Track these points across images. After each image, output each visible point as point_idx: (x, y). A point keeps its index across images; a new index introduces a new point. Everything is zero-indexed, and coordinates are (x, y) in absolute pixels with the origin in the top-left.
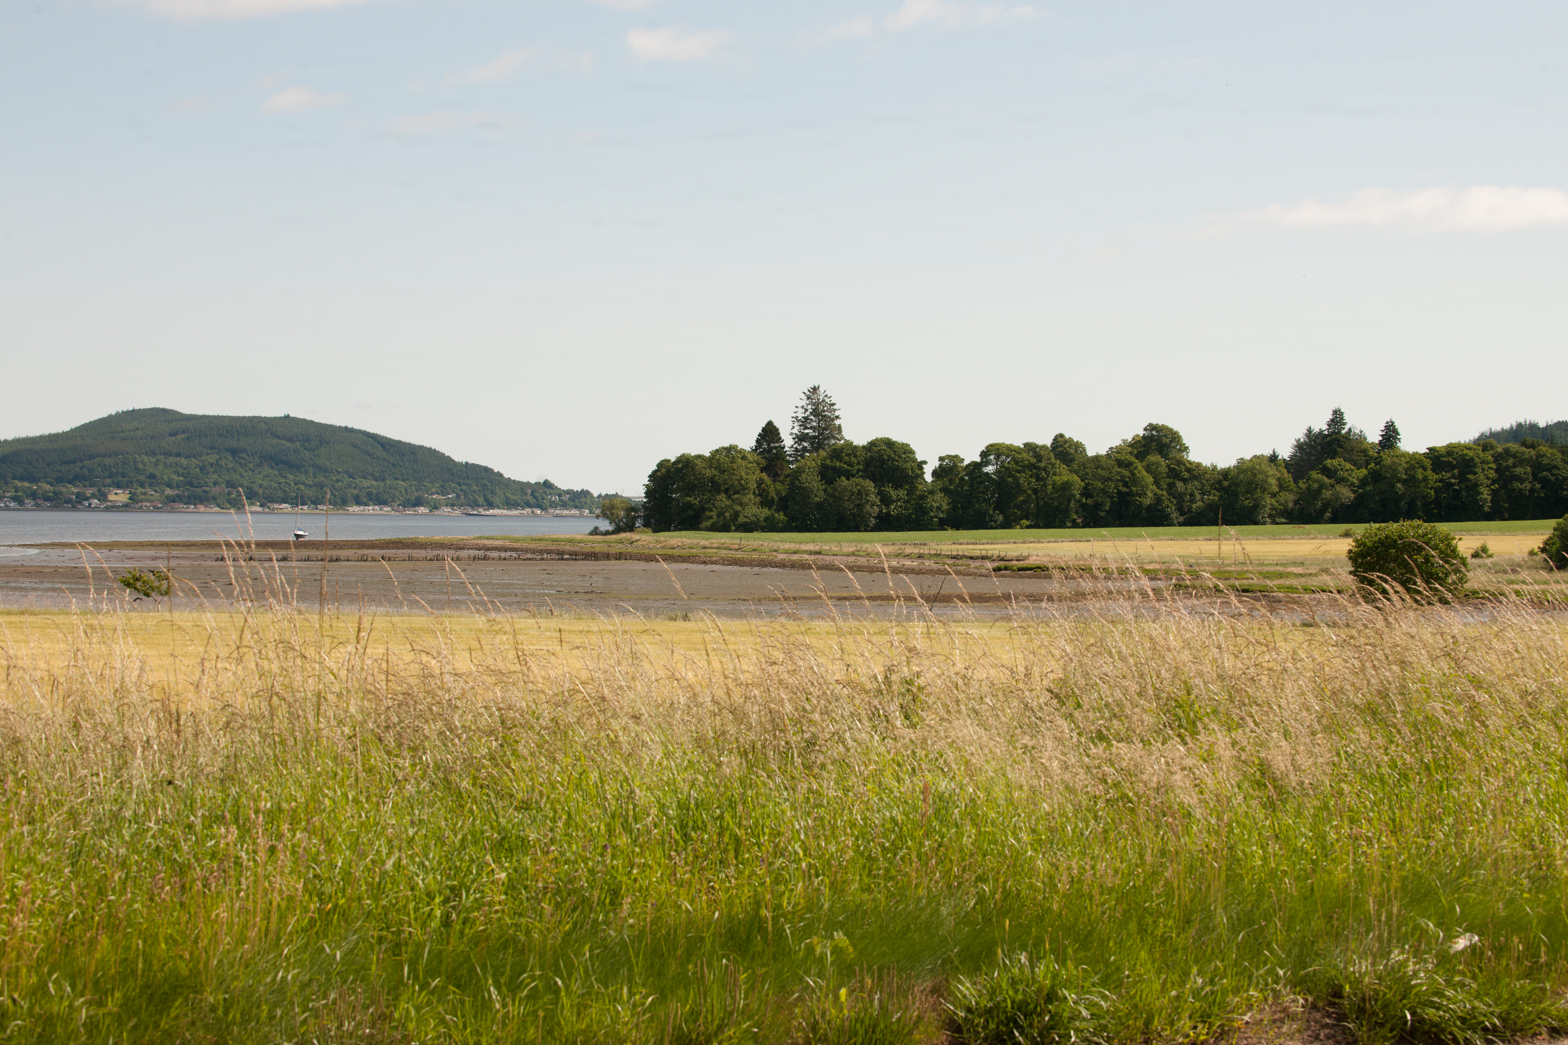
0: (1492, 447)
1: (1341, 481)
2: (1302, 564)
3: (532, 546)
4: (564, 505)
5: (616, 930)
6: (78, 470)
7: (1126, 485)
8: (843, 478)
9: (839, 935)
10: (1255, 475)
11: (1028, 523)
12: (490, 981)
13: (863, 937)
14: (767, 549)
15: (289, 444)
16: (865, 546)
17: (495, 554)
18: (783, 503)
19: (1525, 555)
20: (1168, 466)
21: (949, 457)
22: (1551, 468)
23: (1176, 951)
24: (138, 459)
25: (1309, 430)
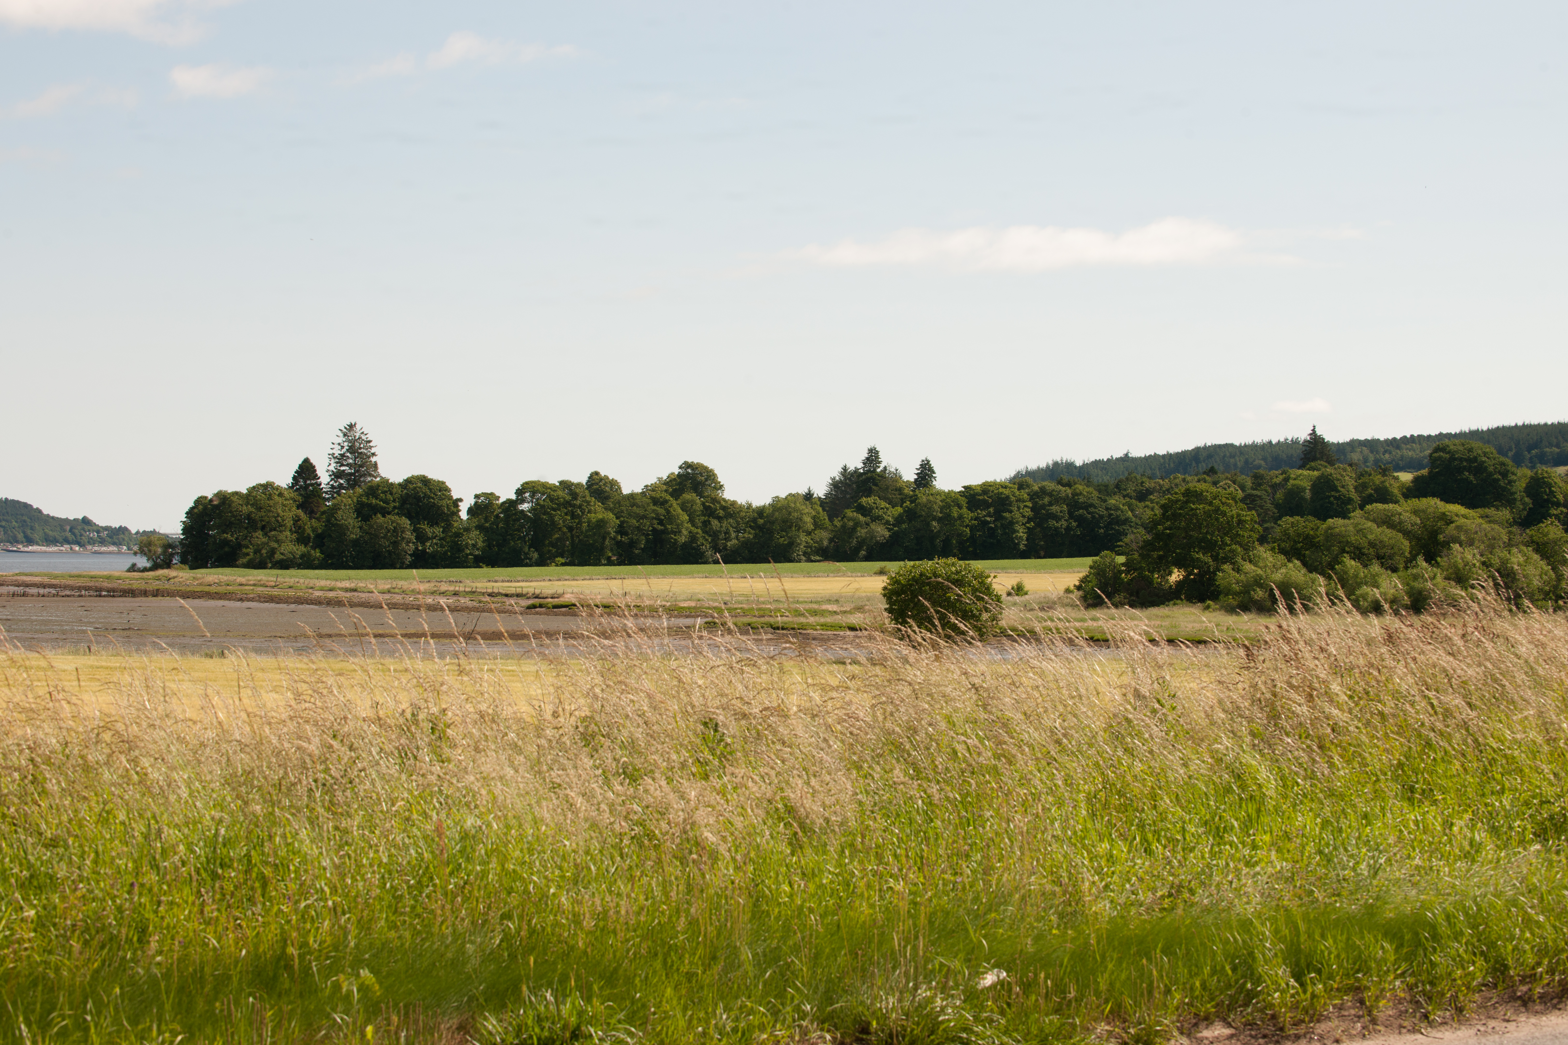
0: (1028, 486)
1: (877, 519)
2: (837, 601)
3: (71, 582)
4: (102, 542)
5: (143, 968)
7: (661, 523)
8: (379, 515)
9: (365, 973)
10: (790, 513)
11: (563, 560)
12: (21, 1019)
13: (389, 974)
14: (303, 587)
16: (401, 583)
17: (34, 591)
18: (320, 540)
19: (1061, 593)
20: (703, 504)
21: (484, 494)
22: (1087, 506)
23: (702, 988)
25: (845, 469)
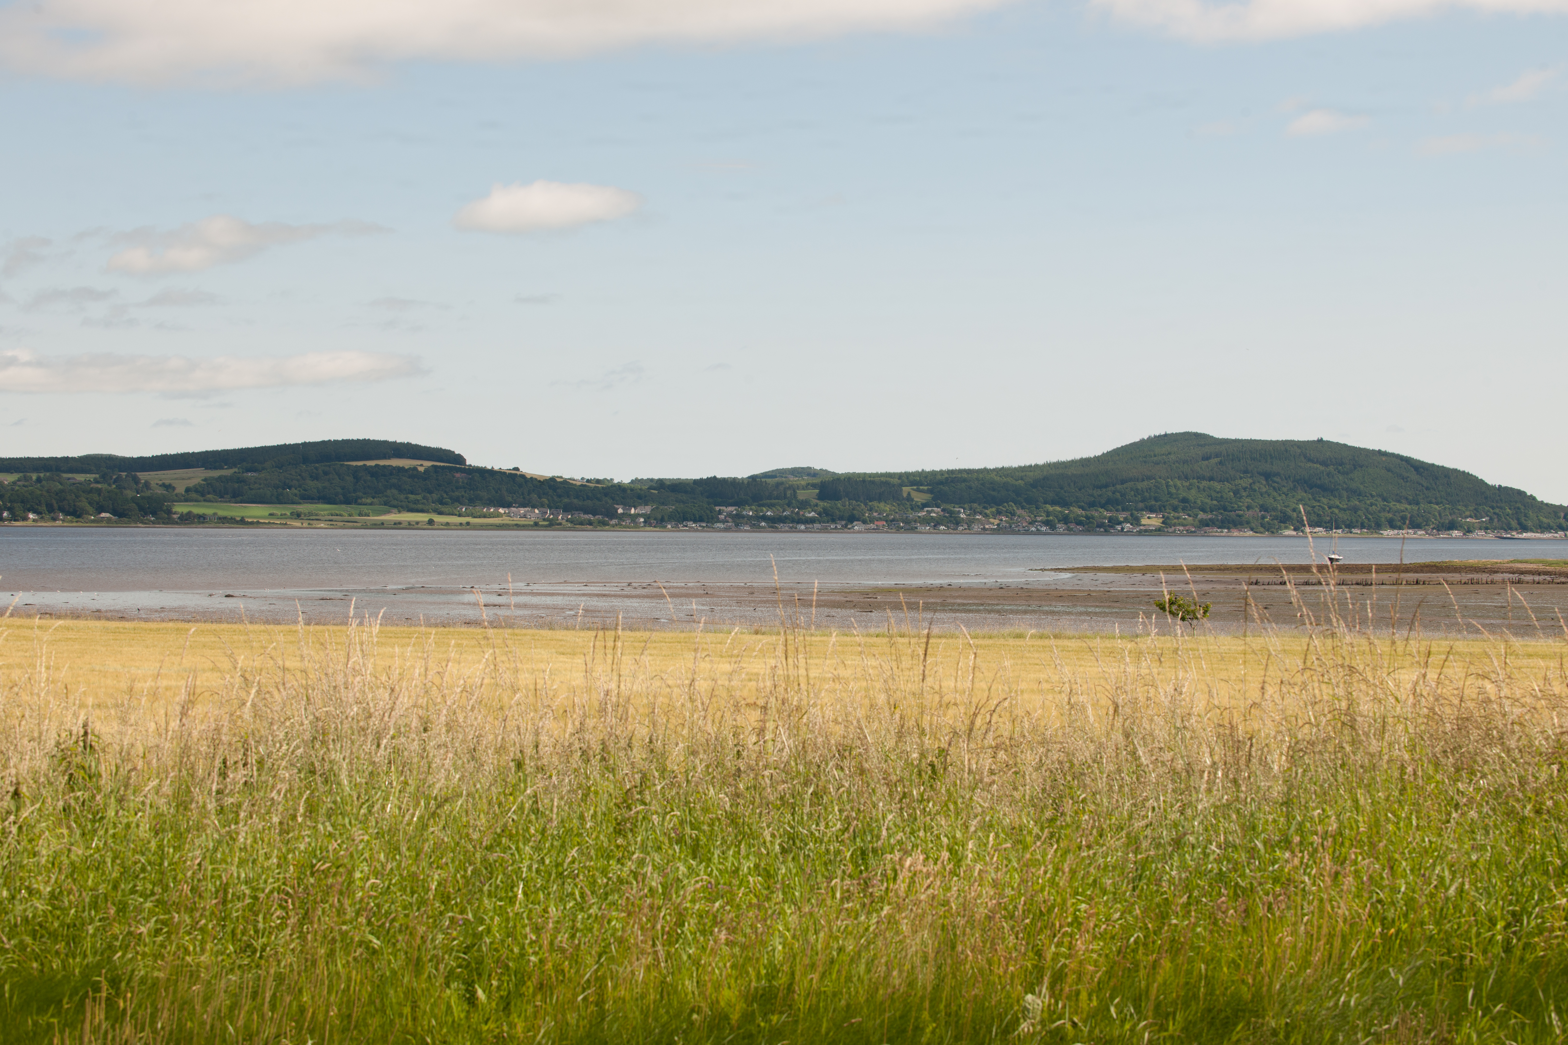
6: (1110, 494)
12: (1552, 1007)
15: (1322, 468)
17: (1529, 578)
24: (1171, 483)
